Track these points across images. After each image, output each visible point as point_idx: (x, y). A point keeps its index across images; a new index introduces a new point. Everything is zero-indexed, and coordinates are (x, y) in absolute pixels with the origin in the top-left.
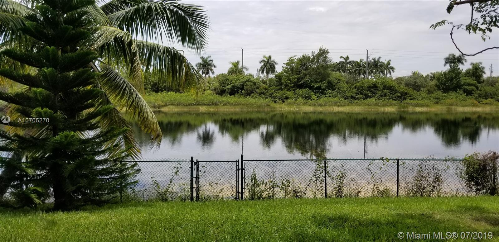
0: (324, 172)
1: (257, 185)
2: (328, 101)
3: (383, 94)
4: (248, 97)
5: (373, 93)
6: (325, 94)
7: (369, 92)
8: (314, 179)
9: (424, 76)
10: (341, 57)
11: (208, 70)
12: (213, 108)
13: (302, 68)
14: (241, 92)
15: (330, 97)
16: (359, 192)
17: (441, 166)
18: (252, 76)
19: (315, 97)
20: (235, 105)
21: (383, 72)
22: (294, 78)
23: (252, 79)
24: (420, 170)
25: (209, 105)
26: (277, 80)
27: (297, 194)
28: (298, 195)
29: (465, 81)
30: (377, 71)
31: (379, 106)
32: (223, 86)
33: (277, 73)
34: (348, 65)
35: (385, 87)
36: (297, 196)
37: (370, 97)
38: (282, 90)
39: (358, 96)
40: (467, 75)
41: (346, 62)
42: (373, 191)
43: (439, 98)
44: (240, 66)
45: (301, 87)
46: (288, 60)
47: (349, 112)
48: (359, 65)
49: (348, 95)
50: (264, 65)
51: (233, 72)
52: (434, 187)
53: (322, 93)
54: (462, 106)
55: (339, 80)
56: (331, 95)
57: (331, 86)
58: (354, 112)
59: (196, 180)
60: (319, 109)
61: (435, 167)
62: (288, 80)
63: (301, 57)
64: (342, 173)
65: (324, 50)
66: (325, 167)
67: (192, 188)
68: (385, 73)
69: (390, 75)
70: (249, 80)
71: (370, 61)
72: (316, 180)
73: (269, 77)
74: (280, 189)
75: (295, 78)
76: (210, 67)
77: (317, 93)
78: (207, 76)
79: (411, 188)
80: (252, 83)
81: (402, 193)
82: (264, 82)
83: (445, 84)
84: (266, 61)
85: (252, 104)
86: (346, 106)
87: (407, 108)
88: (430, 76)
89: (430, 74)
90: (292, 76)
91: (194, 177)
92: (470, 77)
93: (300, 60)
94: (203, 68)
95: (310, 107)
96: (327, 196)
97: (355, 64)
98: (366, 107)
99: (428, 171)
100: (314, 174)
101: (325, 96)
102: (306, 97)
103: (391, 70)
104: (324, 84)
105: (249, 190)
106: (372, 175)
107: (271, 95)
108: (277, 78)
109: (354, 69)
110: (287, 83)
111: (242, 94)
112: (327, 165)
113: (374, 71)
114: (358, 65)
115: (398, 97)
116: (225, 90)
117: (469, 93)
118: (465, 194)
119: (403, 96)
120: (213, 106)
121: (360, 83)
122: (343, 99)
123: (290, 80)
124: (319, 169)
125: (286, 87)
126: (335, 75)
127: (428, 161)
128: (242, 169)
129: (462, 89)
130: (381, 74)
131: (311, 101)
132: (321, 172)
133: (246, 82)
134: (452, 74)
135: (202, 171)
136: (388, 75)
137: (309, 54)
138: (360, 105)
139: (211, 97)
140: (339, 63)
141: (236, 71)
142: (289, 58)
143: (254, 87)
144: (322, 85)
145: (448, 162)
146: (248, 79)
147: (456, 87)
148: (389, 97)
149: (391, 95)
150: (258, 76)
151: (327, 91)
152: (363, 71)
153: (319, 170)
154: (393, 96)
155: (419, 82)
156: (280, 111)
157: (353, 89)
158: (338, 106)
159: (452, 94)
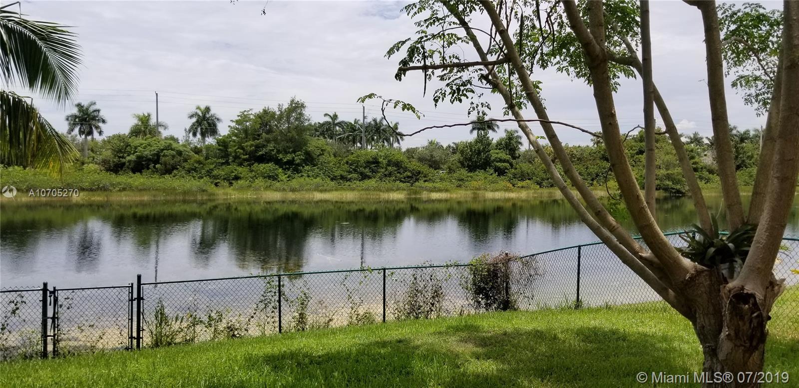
0: (277, 294)
1: (166, 323)
2: (304, 183)
3: (387, 173)
4: (167, 176)
5: (373, 171)
6: (301, 172)
7: (367, 170)
8: (262, 306)
9: (445, 147)
10: (326, 115)
11: (91, 128)
12: (99, 195)
13: (263, 130)
14: (154, 167)
15: (308, 176)
16: (331, 320)
17: (440, 274)
18: (176, 140)
19: (283, 177)
20: (142, 190)
21: (388, 140)
22: (249, 144)
23: (174, 145)
24: (415, 282)
25: (91, 190)
26: (221, 147)
27: (234, 332)
28: (236, 333)
29: (496, 155)
30: (380, 138)
31: (381, 191)
32: (120, 157)
33: (220, 136)
34: (337, 128)
35: (390, 163)
36: (234, 335)
37: (369, 178)
38: (229, 165)
39: (351, 175)
40: (499, 147)
41: (334, 122)
42: (351, 317)
43: (463, 179)
44: (153, 121)
45: (262, 159)
46: (238, 116)
47: (337, 200)
48: (353, 128)
49: (336, 174)
50: (197, 121)
51: (140, 132)
52: (433, 304)
53: (297, 171)
54: (492, 191)
55: (322, 150)
56: (310, 173)
57: (310, 159)
58: (344, 199)
59: (53, 322)
60: (291, 196)
61: (433, 276)
62: (238, 148)
63: (261, 111)
64: (305, 294)
65: (297, 103)
66: (279, 286)
67: (45, 335)
68: (392, 140)
69: (398, 145)
70: (168, 146)
71: (370, 123)
72: (265, 308)
73: (207, 143)
74: (206, 327)
75: (251, 146)
76: (94, 122)
77: (288, 170)
78: (89, 138)
79: (402, 308)
80: (175, 152)
81: (390, 317)
82: (197, 151)
83: (470, 160)
84: (201, 115)
85: (174, 189)
86: (333, 190)
87: (420, 193)
88: (452, 147)
89: (452, 145)
90: (246, 141)
91: (49, 318)
92: (502, 150)
93: (259, 116)
94: (82, 125)
95: (275, 193)
96: (283, 331)
97: (348, 126)
98: (363, 192)
99: (424, 283)
100: (262, 298)
101: (300, 175)
102: (269, 177)
103: (399, 137)
104: (298, 156)
105: (152, 333)
106: (349, 293)
107: (209, 173)
108: (219, 145)
109: (346, 134)
110: (238, 154)
111: (156, 171)
112: (282, 283)
113: (375, 137)
114: (351, 128)
115: (408, 177)
116: (124, 164)
117: (501, 172)
118: (473, 312)
119: (415, 176)
120: (99, 192)
121: (354, 155)
122: (328, 180)
123: (243, 148)
124: (269, 290)
125: (235, 159)
126: (315, 143)
127: (424, 269)
128: (140, 299)
129: (492, 166)
130: (386, 144)
131: (278, 184)
132: (273, 294)
133: (163, 150)
134: (479, 145)
135: (63, 306)
136: (396, 145)
137: (274, 108)
138: (353, 190)
139: (96, 176)
140: (323, 125)
141: (144, 131)
142: (240, 112)
143: (178, 158)
144: (296, 158)
145: (451, 269)
146: (166, 145)
147: (485, 165)
148: (396, 177)
149: (399, 174)
150: (187, 141)
151: (303, 167)
152: (358, 138)
153: (270, 292)
154: (402, 176)
155: (437, 155)
156: (224, 199)
157: (343, 165)
158: (321, 191)
159: (480, 174)
